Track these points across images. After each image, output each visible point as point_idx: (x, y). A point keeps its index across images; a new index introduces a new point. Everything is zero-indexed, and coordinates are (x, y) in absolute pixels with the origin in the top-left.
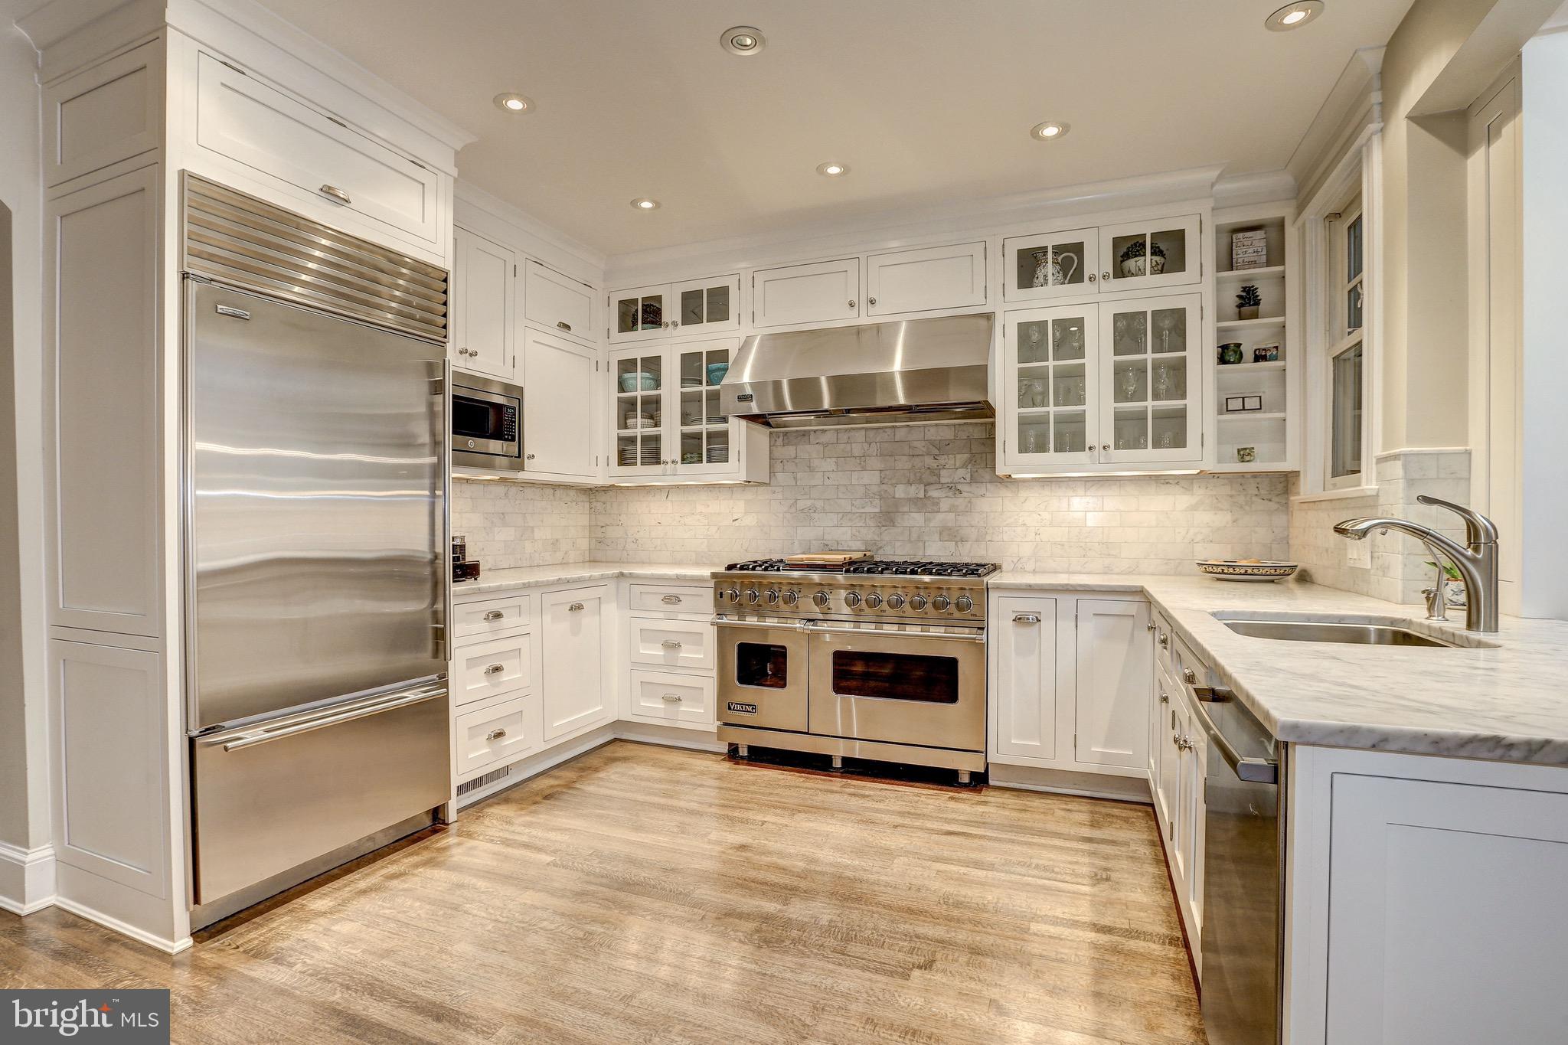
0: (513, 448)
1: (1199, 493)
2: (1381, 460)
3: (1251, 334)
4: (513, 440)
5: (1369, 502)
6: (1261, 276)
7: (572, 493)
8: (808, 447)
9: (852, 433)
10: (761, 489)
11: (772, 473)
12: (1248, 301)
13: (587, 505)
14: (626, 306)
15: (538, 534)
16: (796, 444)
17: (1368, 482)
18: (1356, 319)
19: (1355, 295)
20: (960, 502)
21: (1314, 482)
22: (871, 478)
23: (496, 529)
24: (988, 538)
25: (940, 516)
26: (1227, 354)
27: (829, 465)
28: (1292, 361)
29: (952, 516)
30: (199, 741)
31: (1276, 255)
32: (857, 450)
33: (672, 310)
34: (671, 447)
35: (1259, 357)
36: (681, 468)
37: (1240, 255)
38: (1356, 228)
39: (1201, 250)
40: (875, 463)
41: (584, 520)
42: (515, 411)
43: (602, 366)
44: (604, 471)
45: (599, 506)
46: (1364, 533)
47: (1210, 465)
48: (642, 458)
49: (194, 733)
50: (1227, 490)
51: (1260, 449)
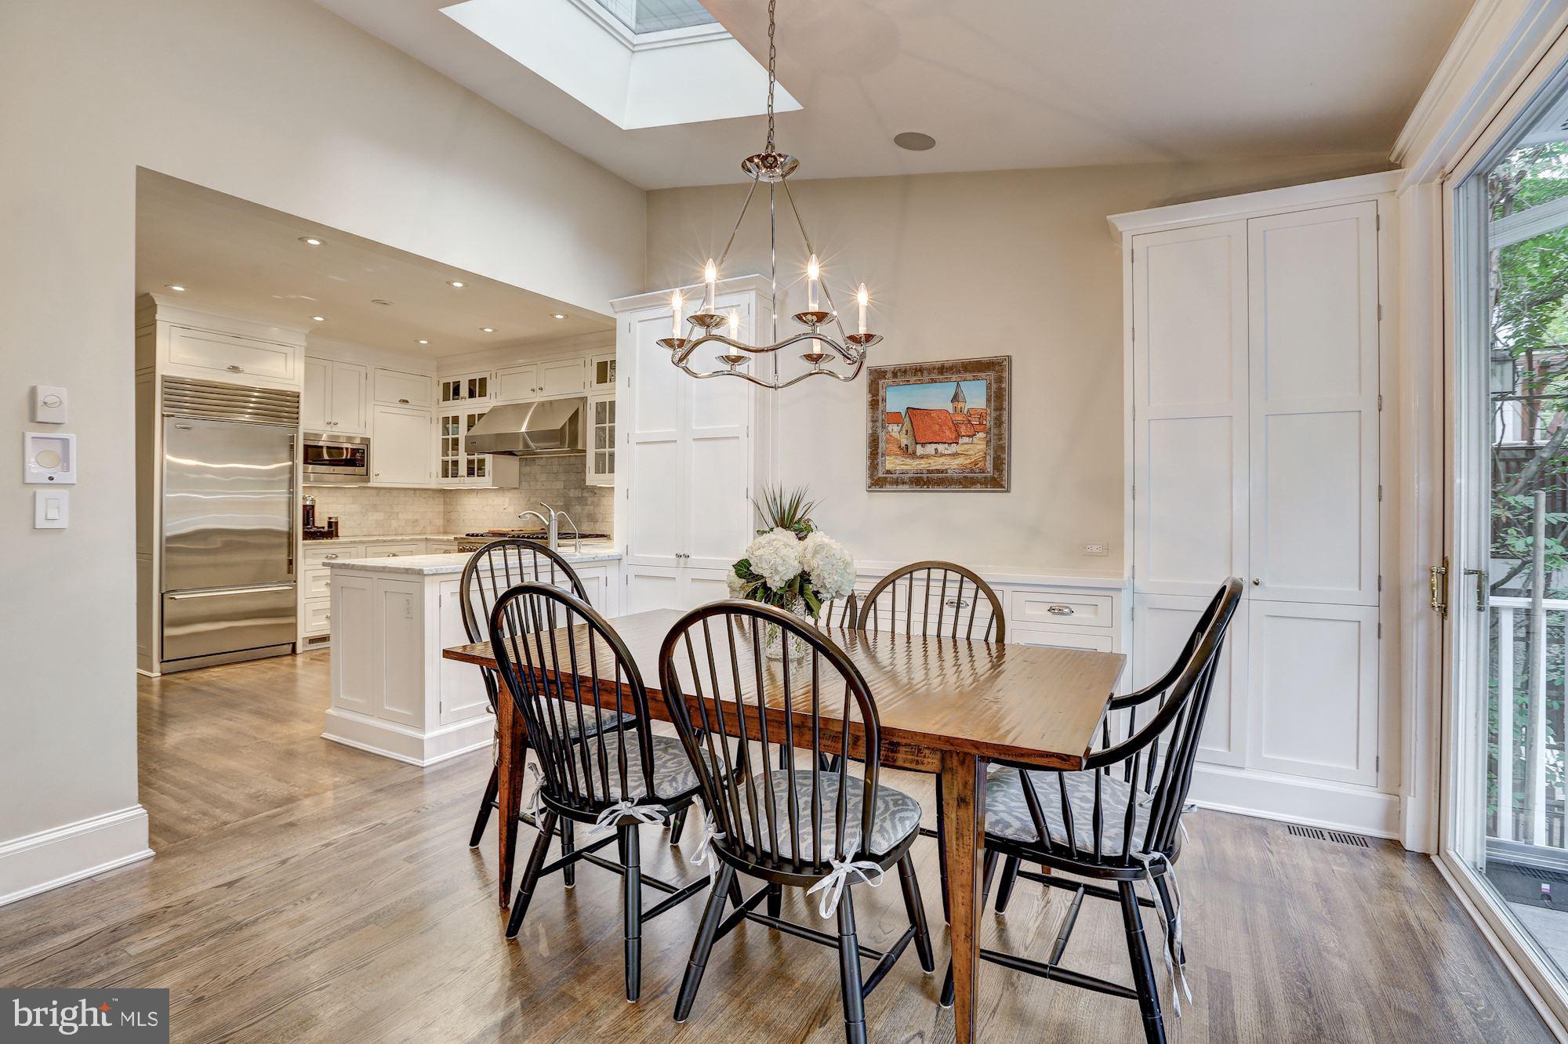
0: (362, 470)
4: (363, 466)
7: (430, 492)
8: (535, 467)
9: (553, 460)
10: (516, 491)
11: (520, 482)
13: (442, 499)
14: (446, 386)
15: (401, 516)
16: (530, 466)
20: (595, 499)
22: (559, 485)
23: (370, 514)
24: (606, 520)
25: (588, 507)
27: (543, 477)
29: (592, 507)
30: (165, 596)
32: (555, 469)
33: (464, 391)
34: (463, 469)
36: (467, 479)
40: (562, 477)
41: (441, 508)
42: (364, 452)
43: (434, 421)
44: (436, 481)
45: (447, 500)
48: (452, 474)
49: (163, 591)
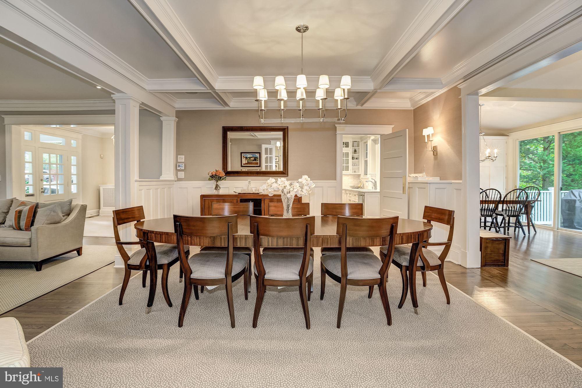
1: (350, 177)
2: (369, 174)
3: (356, 156)
5: (368, 178)
6: (357, 148)
12: (355, 151)
17: (368, 176)
18: (367, 157)
19: (367, 153)
21: (362, 176)
26: (353, 158)
28: (360, 160)
31: (358, 146)
35: (356, 159)
37: (354, 145)
38: (367, 145)
39: (350, 145)
46: (368, 182)
47: (351, 173)
50: (352, 176)
51: (356, 171)
